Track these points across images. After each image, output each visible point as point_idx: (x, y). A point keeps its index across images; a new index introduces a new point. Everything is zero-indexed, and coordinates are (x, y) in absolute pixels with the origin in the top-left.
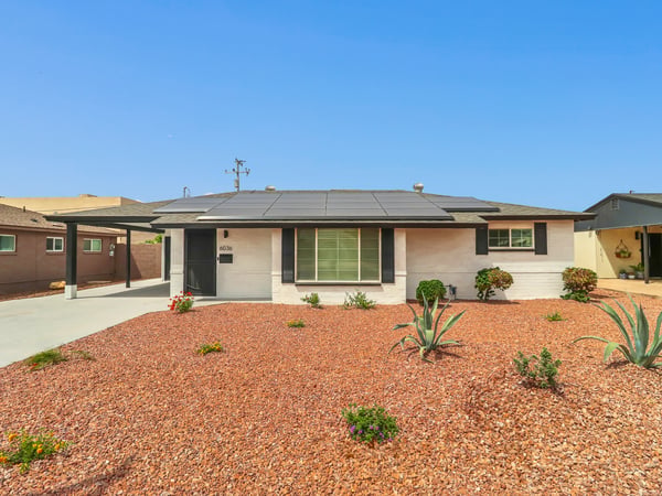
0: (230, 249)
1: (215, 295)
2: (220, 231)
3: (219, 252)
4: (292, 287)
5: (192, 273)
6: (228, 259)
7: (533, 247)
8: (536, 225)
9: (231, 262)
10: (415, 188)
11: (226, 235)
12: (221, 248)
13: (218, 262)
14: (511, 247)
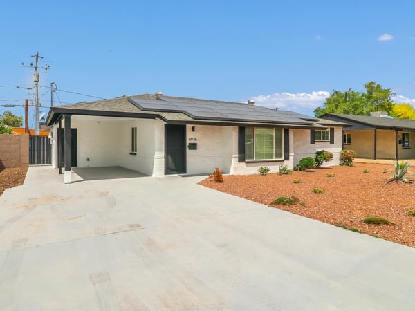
0: (195, 139)
1: (186, 173)
2: (189, 127)
3: (188, 142)
4: (243, 164)
5: (169, 157)
6: (194, 146)
7: (329, 141)
8: (331, 129)
9: (196, 149)
10: (249, 102)
11: (193, 129)
12: (190, 139)
13: (187, 149)
14: (322, 140)
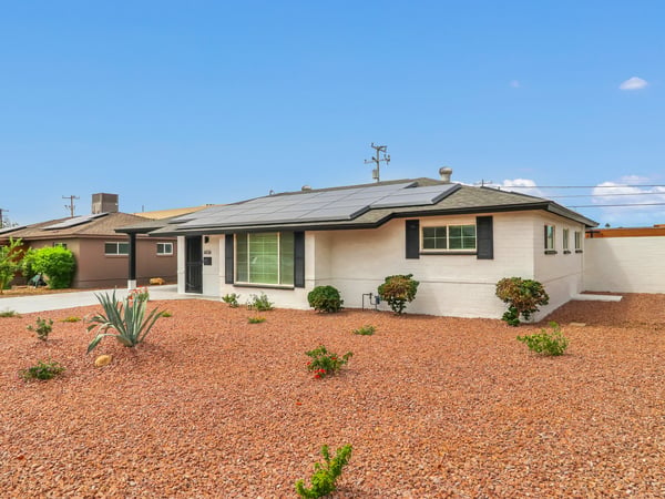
0: (210, 253)
1: (202, 293)
3: (203, 256)
6: (209, 261)
7: (475, 250)
8: (479, 220)
9: (211, 264)
11: (207, 240)
12: (205, 252)
13: (203, 264)
14: (448, 250)
